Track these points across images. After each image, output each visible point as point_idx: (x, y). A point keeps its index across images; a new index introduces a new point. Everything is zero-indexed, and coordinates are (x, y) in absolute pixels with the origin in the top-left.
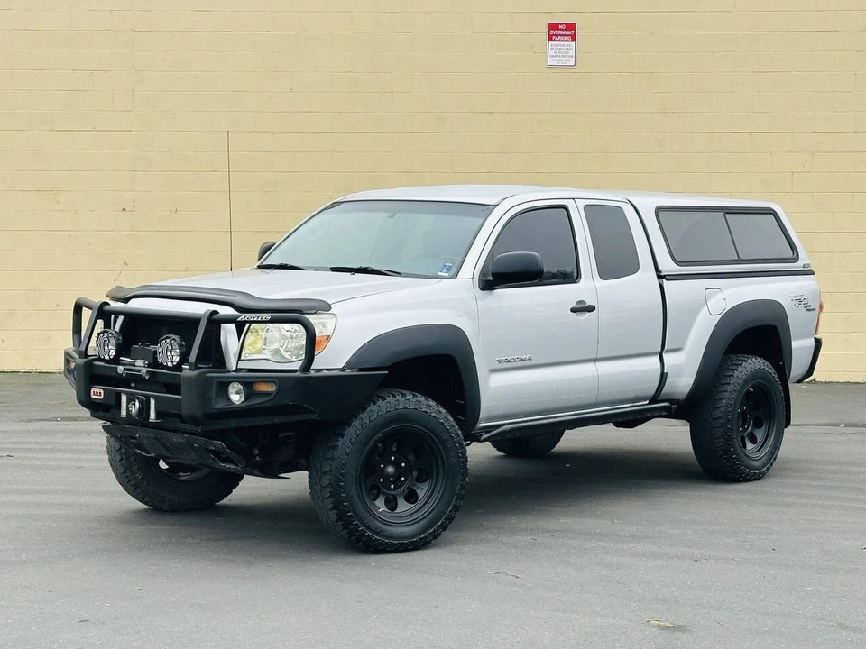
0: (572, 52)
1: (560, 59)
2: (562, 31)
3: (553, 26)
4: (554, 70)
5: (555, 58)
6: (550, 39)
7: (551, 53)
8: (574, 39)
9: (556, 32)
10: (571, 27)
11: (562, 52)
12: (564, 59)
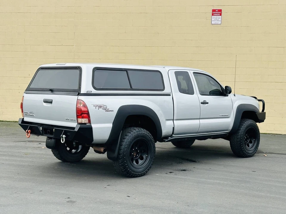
0: (220, 20)
1: (216, 22)
2: (217, 12)
3: (214, 11)
4: (214, 25)
5: (214, 21)
6: (213, 15)
7: (213, 20)
8: (221, 15)
9: (215, 12)
10: (220, 11)
11: (217, 19)
12: (217, 22)
